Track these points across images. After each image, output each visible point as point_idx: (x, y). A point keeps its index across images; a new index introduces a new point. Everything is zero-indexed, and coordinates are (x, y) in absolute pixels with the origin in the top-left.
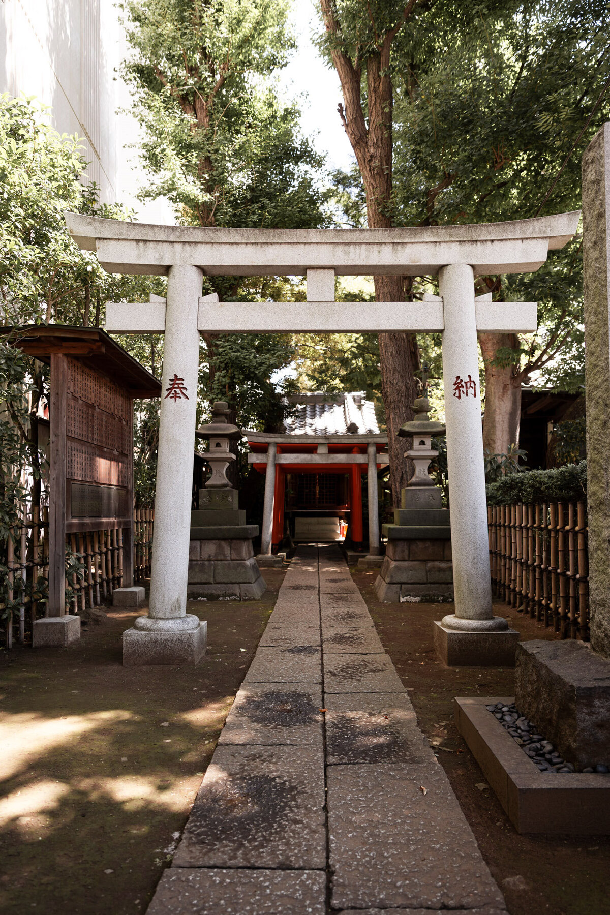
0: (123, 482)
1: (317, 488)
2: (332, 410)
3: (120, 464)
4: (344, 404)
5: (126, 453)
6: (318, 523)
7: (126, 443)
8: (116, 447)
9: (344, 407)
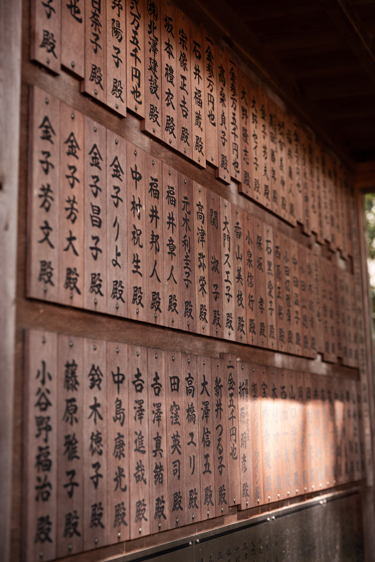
0: (350, 471)
3: (339, 406)
5: (351, 362)
7: (351, 330)
8: (320, 344)
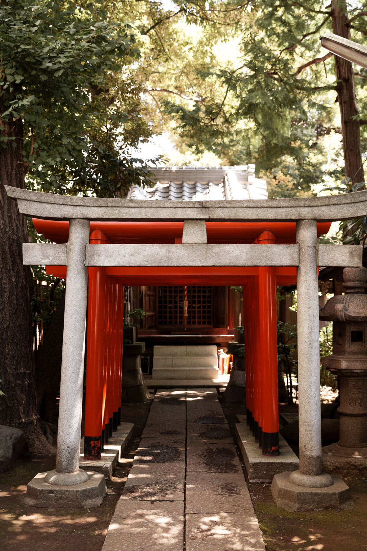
1: (186, 303)
2: (207, 190)
4: (224, 182)
6: (187, 355)
9: (224, 187)
